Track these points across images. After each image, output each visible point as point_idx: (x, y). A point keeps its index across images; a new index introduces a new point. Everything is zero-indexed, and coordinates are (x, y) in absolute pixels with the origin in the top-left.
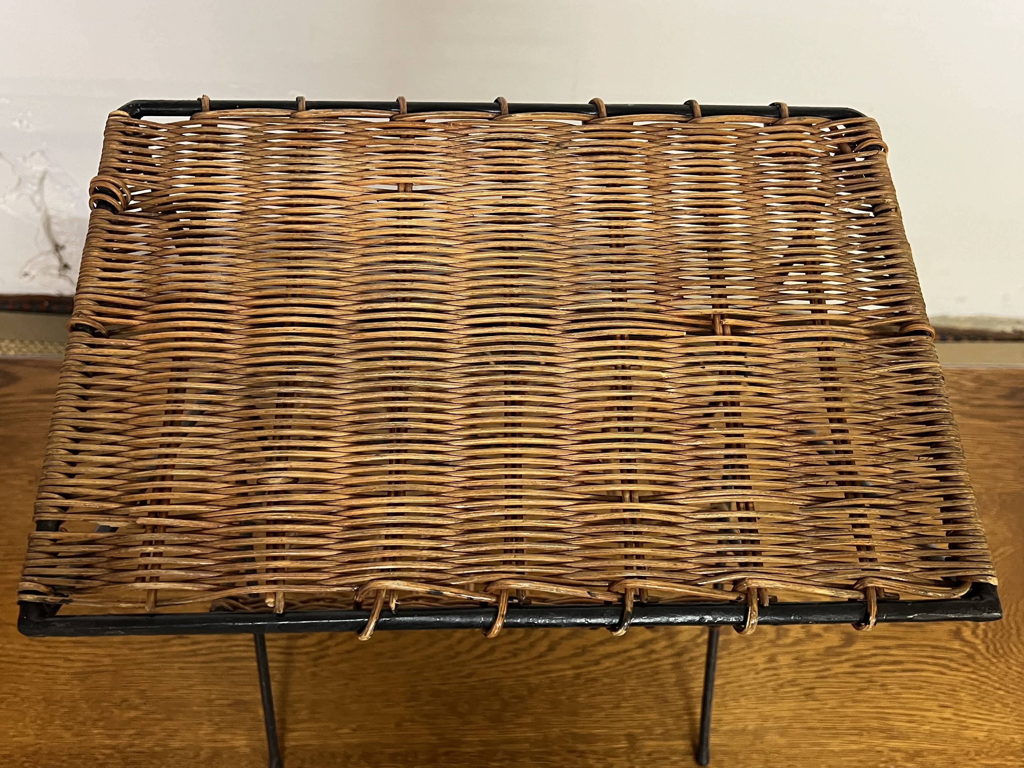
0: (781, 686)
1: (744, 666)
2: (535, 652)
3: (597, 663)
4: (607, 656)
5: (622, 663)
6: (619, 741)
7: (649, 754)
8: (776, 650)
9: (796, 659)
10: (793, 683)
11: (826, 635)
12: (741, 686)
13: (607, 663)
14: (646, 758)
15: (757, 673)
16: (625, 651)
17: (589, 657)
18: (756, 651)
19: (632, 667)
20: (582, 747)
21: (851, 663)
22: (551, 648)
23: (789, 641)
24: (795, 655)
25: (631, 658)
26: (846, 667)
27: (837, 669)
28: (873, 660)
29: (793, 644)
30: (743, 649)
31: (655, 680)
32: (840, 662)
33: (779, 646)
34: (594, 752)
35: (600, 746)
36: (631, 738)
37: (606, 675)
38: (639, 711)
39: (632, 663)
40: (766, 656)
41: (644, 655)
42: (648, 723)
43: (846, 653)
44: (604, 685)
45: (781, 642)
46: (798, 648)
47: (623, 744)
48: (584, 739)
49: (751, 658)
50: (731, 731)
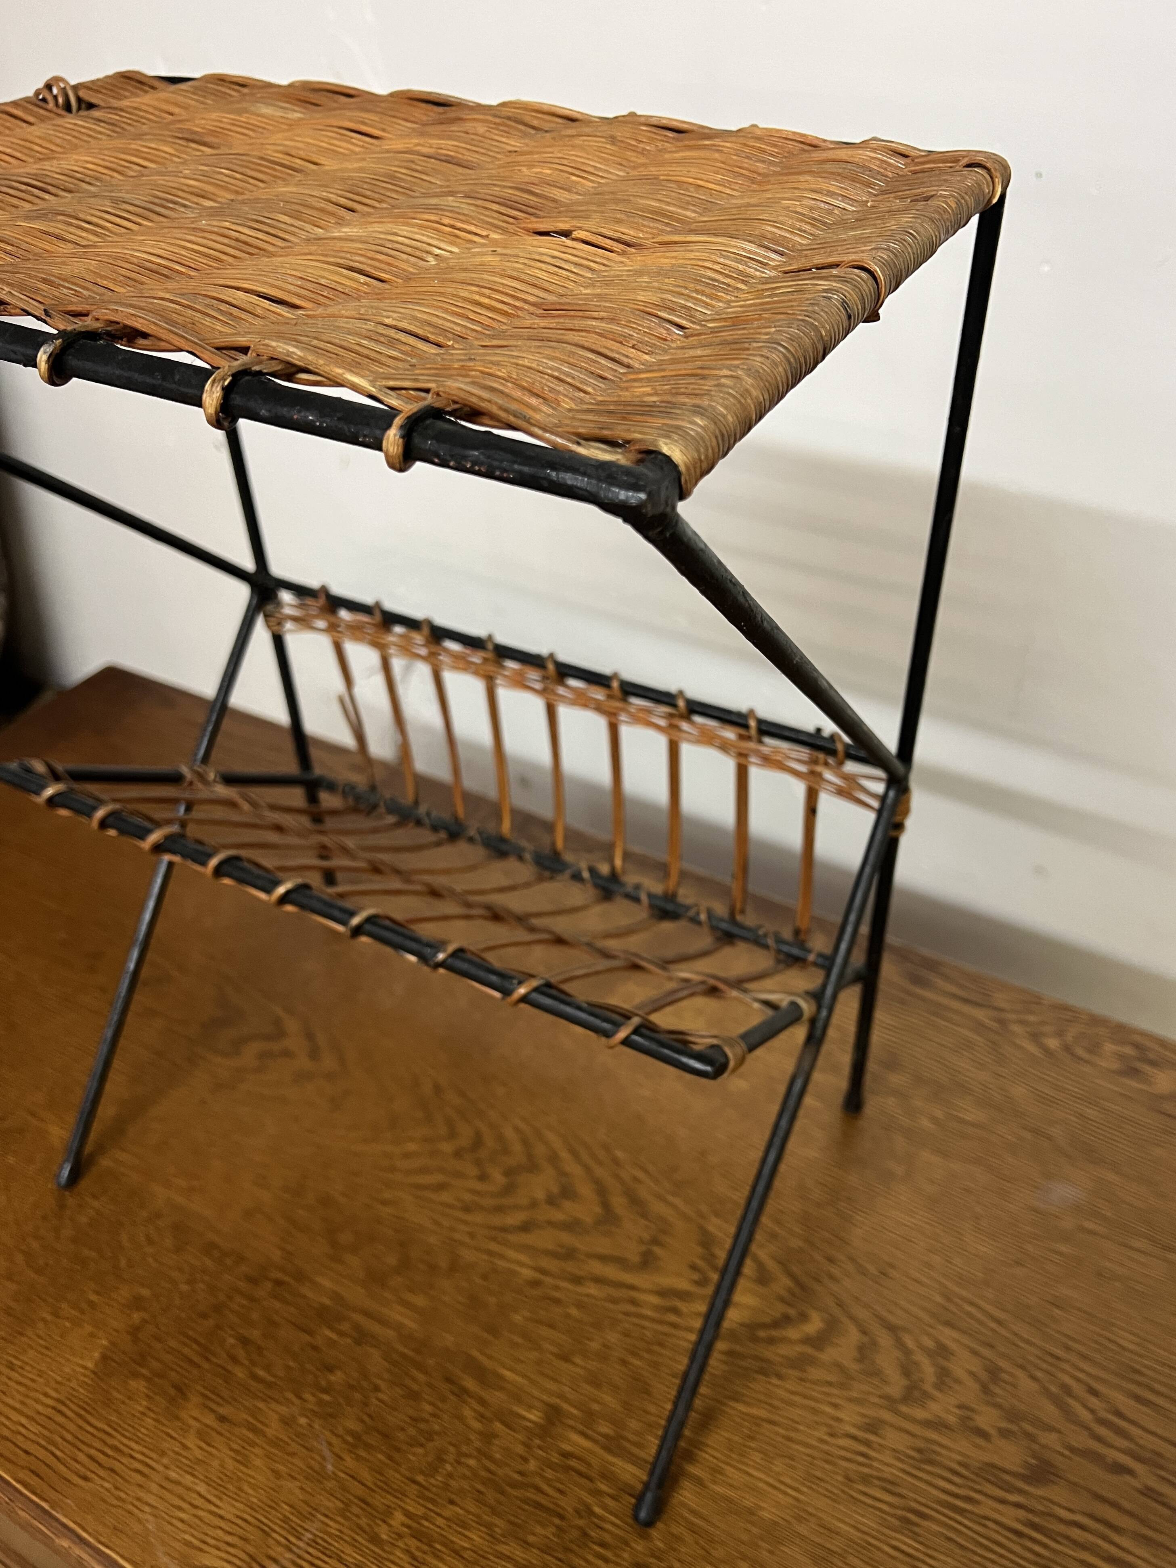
0: (866, 1479)
1: (815, 1411)
2: (497, 1220)
3: (577, 1280)
4: (599, 1280)
5: (614, 1301)
6: (530, 1407)
7: (566, 1455)
8: (887, 1416)
9: (919, 1451)
10: (889, 1485)
11: (1001, 1443)
12: (789, 1439)
13: (593, 1290)
14: (555, 1458)
15: (832, 1435)
16: (632, 1288)
17: (570, 1267)
18: (850, 1400)
19: (627, 1314)
20: (470, 1383)
21: (1021, 1513)
22: (525, 1227)
23: (920, 1414)
24: (921, 1444)
25: (633, 1302)
26: (1011, 1517)
27: (987, 1508)
28: (1076, 1533)
29: (927, 1424)
30: (830, 1384)
31: (649, 1351)
32: (1003, 1502)
33: (897, 1412)
34: (482, 1402)
35: (496, 1398)
36: (554, 1414)
37: (580, 1305)
38: (595, 1381)
39: (632, 1309)
40: (864, 1416)
41: (657, 1308)
42: (596, 1407)
43: (1020, 1491)
44: (568, 1316)
45: (904, 1409)
46: (934, 1436)
47: (534, 1416)
48: (481, 1374)
49: (835, 1406)
50: (729, 1500)
